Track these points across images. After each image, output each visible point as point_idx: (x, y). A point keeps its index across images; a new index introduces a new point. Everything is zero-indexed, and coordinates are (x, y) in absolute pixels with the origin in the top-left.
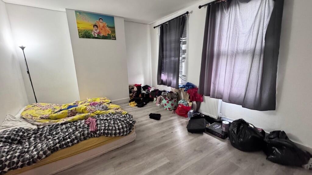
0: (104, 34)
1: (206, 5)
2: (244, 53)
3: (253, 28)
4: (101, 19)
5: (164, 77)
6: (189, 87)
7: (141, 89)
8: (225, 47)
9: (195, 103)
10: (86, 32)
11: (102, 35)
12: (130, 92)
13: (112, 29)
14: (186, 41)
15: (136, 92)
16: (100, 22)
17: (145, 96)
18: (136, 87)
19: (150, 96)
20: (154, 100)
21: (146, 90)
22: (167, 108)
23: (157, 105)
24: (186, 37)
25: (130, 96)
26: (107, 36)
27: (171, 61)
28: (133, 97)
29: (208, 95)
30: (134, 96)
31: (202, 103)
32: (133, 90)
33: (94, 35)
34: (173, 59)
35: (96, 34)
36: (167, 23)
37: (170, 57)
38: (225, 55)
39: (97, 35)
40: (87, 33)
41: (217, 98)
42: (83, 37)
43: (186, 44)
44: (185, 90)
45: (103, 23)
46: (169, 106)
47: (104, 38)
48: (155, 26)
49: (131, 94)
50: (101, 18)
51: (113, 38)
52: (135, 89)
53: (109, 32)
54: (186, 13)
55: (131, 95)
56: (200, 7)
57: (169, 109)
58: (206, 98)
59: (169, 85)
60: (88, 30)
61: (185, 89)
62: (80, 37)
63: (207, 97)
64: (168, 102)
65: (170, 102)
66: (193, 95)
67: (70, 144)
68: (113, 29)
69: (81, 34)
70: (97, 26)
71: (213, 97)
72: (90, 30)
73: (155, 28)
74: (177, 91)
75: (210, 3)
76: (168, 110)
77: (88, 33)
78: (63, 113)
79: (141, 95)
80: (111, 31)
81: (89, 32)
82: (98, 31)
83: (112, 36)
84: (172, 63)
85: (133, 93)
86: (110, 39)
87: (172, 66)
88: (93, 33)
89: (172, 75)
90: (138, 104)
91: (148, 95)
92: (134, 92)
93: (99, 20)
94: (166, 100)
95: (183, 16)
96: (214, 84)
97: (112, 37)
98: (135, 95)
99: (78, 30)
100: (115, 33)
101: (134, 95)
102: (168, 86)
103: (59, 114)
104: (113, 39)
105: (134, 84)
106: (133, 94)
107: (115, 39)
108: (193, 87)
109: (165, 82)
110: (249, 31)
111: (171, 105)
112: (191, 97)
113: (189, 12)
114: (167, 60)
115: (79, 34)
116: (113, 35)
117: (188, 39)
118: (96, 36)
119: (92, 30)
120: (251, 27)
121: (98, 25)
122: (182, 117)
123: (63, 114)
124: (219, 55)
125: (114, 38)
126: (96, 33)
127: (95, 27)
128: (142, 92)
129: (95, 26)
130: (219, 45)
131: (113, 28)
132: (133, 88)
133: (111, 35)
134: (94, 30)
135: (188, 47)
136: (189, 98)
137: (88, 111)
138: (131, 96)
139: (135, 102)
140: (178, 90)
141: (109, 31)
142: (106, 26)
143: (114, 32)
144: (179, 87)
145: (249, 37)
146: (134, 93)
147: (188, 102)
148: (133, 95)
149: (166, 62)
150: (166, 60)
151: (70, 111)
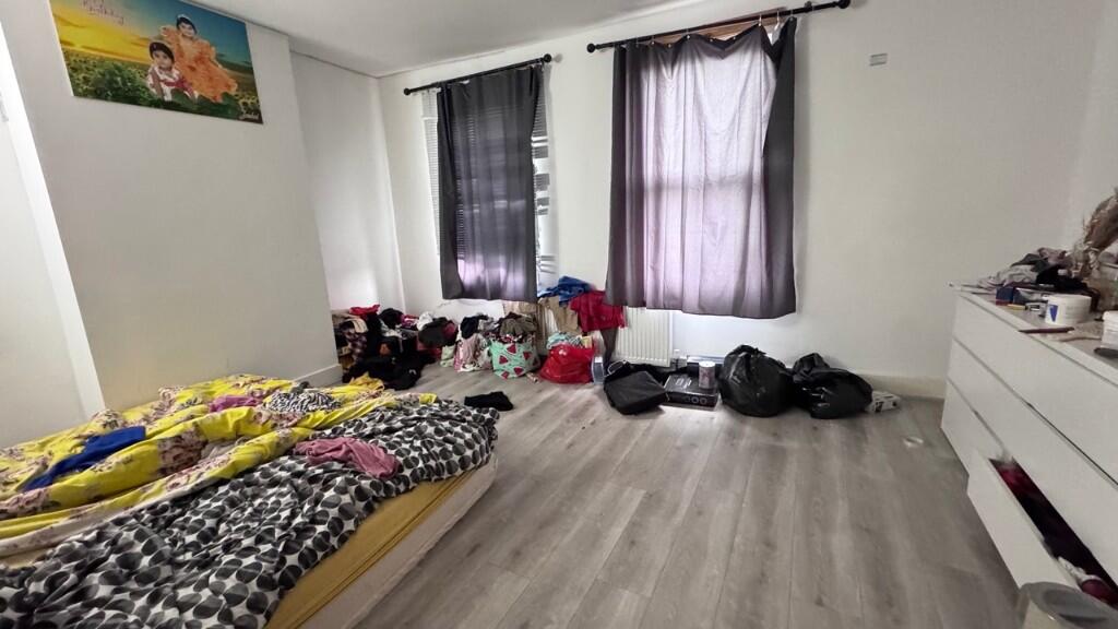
0: (209, 95)
1: (610, 45)
2: (723, 183)
3: (737, 121)
4: (183, 20)
5: (469, 271)
6: (571, 290)
7: (381, 325)
8: (675, 167)
9: (597, 335)
10: (112, 74)
11: (196, 94)
12: (340, 341)
13: (241, 74)
14: (546, 147)
15: (364, 339)
16: (183, 36)
17: (402, 349)
18: (362, 318)
19: (420, 346)
20: (444, 357)
21: (397, 326)
22: (511, 370)
23: (462, 369)
24: (545, 134)
25: (341, 358)
26: (220, 101)
27: (493, 212)
28: (355, 357)
29: (641, 303)
30: (359, 355)
31: (621, 331)
32: (352, 331)
33: (154, 90)
34: (501, 204)
35: (167, 89)
36: (466, 82)
37: (491, 198)
38: (674, 188)
39: (172, 92)
40: (119, 79)
41: (665, 308)
42: (98, 94)
43: (546, 156)
44: (560, 303)
45: (200, 40)
46: (518, 360)
47: (207, 108)
48: (410, 88)
49: (345, 350)
50: (183, 16)
51: (249, 116)
52: (360, 326)
53: (229, 87)
54: (542, 60)
55: (347, 352)
56: (591, 48)
57: (517, 371)
58: (632, 313)
59: (496, 293)
60: (123, 62)
61: (558, 298)
62: (76, 93)
63: (635, 309)
64: (512, 350)
65: (521, 349)
66: (592, 313)
67: (334, 541)
68: (248, 76)
69: (86, 80)
70: (169, 53)
71: (656, 307)
72: (134, 65)
73: (407, 92)
74: (532, 309)
75: (622, 43)
76: (513, 375)
77: (122, 77)
78: (128, 461)
79: (388, 346)
80: (239, 84)
81: (126, 73)
82: (175, 73)
83: (245, 104)
84: (500, 219)
85: (353, 341)
86: (239, 119)
87: (501, 228)
88: (150, 81)
89: (502, 259)
90: (383, 380)
91: (410, 342)
92: (357, 340)
93: (178, 23)
94: (504, 343)
95: (533, 66)
96: (655, 271)
97: (242, 107)
98: (362, 348)
99: (67, 55)
100: (256, 95)
101: (358, 351)
102: (492, 299)
103: (105, 470)
104: (246, 120)
105: (349, 307)
106: (354, 346)
107: (260, 121)
108: (585, 289)
109: (471, 287)
110: (729, 129)
111: (523, 358)
112: (585, 322)
113: (553, 56)
114: (476, 211)
115: (71, 76)
116: (249, 102)
117: (553, 142)
118: (168, 98)
119: (144, 68)
120: (734, 120)
121: (173, 47)
122: (572, 386)
123: (132, 465)
124: (659, 188)
125: (255, 115)
126: (168, 84)
127: (161, 53)
128: (387, 335)
129: (156, 47)
130: (658, 162)
131: (245, 71)
132: (351, 325)
133: (241, 102)
134: (156, 69)
135: (552, 166)
136: (579, 323)
137: (271, 423)
138: (346, 356)
139: (371, 376)
140: (533, 306)
141: (227, 83)
142: (212, 57)
143: (250, 87)
144: (539, 295)
145: (729, 144)
146: (359, 344)
147: (581, 337)
148: (352, 352)
149: (472, 217)
150: (472, 209)
151: (169, 444)
